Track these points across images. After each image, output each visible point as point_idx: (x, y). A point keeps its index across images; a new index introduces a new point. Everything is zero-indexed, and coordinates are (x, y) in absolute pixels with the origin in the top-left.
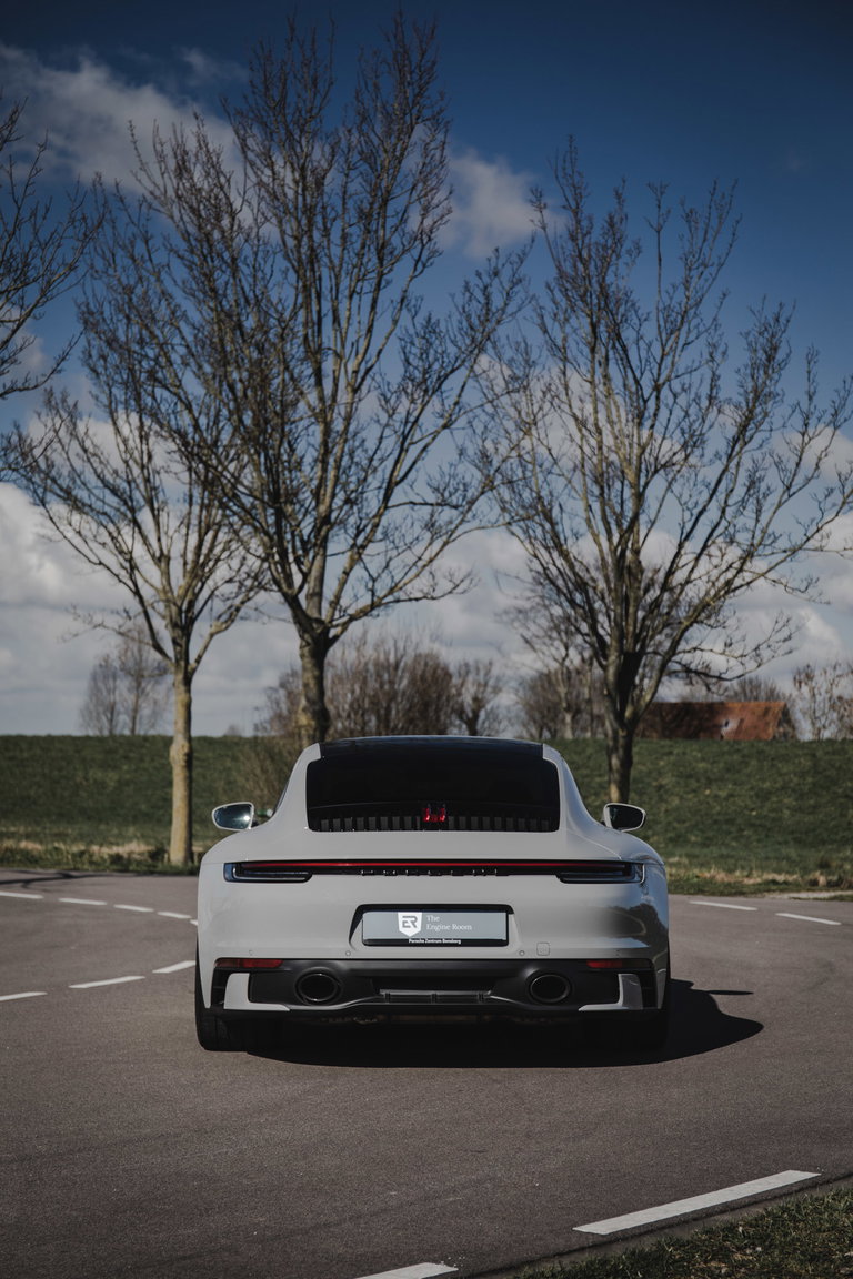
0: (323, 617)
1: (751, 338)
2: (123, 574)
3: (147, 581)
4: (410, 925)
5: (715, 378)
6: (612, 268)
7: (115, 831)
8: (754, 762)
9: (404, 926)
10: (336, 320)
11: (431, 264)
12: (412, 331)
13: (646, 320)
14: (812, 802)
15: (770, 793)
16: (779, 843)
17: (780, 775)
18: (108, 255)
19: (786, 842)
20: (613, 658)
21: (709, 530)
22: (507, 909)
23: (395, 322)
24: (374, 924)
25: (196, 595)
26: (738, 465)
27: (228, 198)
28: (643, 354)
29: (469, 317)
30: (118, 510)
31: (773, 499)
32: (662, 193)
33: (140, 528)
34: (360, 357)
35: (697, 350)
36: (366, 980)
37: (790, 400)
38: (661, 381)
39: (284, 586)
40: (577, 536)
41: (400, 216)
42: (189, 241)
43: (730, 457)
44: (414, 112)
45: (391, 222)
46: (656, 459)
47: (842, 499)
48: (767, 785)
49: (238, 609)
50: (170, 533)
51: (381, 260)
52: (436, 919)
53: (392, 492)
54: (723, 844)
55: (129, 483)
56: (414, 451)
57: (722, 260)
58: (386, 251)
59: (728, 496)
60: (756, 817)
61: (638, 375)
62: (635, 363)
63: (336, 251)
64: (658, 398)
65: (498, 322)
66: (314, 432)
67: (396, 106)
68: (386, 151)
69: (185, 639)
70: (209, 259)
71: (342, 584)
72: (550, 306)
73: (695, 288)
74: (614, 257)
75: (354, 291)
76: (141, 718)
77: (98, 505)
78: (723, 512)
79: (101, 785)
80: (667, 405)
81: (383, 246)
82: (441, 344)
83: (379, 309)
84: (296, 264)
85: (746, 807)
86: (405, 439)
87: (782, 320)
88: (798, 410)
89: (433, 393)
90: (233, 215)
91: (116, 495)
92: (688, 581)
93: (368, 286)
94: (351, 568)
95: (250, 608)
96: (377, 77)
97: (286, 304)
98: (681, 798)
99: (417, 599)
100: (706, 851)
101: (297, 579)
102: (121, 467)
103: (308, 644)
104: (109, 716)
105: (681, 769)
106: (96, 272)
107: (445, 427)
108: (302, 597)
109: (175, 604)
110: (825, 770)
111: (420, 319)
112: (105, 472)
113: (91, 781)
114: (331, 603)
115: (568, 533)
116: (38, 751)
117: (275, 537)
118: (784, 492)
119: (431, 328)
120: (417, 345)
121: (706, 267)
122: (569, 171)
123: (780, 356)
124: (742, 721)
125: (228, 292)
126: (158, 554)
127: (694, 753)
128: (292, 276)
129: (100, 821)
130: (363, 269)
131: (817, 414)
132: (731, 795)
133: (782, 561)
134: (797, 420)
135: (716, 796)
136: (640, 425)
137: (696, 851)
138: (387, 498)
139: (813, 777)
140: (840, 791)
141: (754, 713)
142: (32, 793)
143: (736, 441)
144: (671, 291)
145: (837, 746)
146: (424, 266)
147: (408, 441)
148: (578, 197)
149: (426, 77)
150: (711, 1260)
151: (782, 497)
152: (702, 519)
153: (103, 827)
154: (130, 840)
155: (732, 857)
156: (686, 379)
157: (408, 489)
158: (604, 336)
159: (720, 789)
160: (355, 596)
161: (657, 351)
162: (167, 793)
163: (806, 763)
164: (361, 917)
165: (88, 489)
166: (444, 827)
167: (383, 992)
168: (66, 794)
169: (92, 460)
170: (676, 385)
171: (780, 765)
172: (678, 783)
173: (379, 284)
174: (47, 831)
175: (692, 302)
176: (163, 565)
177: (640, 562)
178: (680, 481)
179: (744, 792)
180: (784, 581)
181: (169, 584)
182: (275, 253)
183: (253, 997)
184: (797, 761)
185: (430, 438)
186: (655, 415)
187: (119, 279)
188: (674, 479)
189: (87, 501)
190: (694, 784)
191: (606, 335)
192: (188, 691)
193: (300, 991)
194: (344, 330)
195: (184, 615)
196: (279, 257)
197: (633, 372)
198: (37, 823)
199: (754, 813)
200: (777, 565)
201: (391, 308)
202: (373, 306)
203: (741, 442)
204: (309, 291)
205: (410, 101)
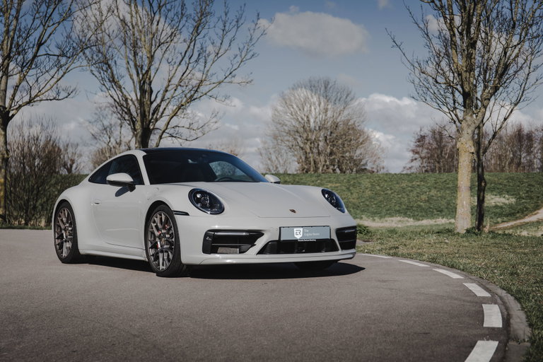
0: (6, 106)
5: (183, 5)
26: (194, 45)
31: (211, 58)
37: (217, 15)
38: (161, 4)
43: (190, 41)
46: (159, 40)
47: (241, 59)
53: (39, 49)
56: (49, 30)
59: (190, 59)
64: (160, 12)
71: (16, 90)
78: (188, 66)
80: (164, 15)
86: (45, 23)
88: (220, 20)
92: (173, 97)
94: (20, 83)
99: (51, 100)
114: (10, 99)
115: (119, 75)
131: (229, 22)
133: (214, 88)
136: (152, 24)
138: (36, 52)
143: (193, 34)
147: (47, 25)
151: (215, 58)
152: (178, 68)
157: (46, 48)
160: (22, 96)
178: (168, 52)
180: (215, 96)
185: (57, 25)
186: (159, 20)
203: (196, 34)
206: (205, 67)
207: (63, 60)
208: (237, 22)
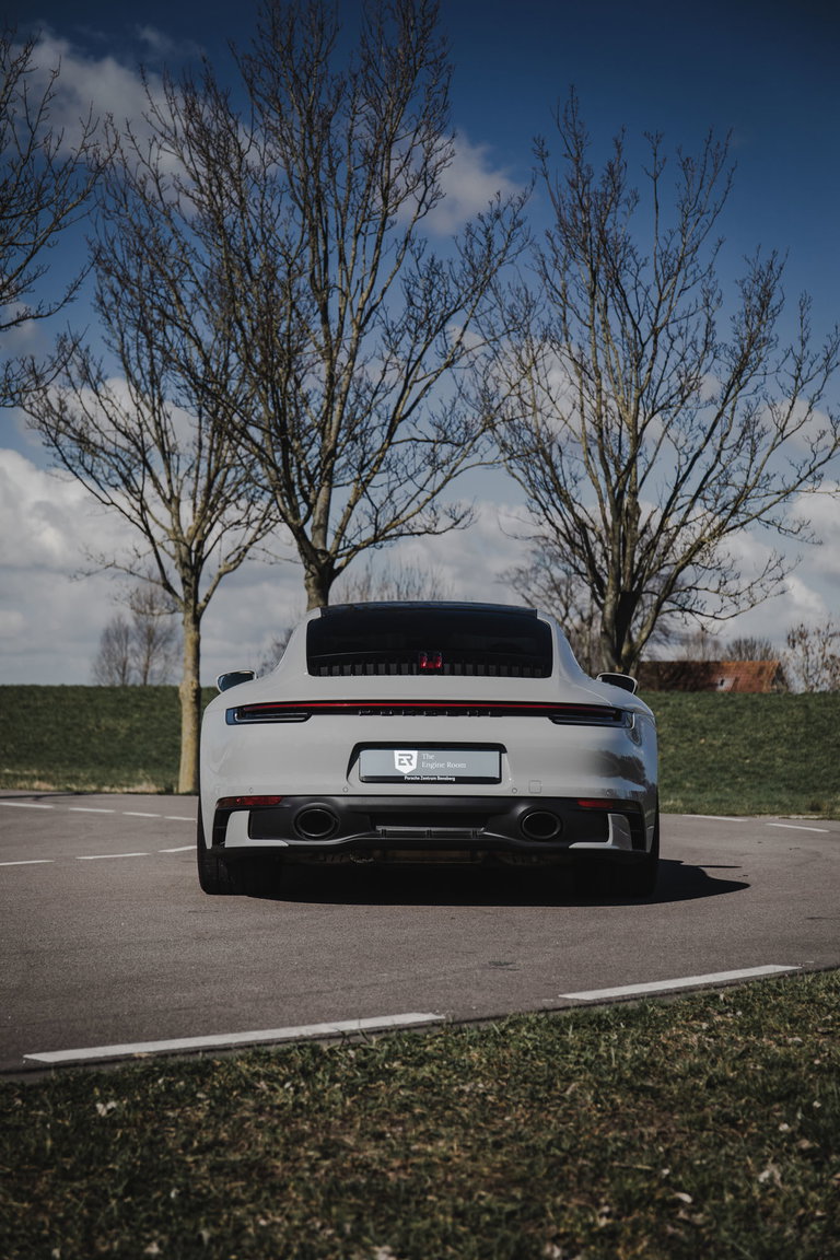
0: (328, 549)
1: (746, 286)
2: (134, 515)
3: (157, 522)
4: (405, 763)
5: (710, 324)
6: (611, 216)
7: (126, 775)
8: (748, 713)
9: (400, 764)
10: (342, 259)
11: (435, 206)
12: (416, 273)
13: (643, 265)
14: (804, 751)
15: (764, 742)
16: (772, 790)
17: (774, 725)
18: (120, 195)
19: (779, 789)
20: (610, 596)
21: (705, 472)
22: (500, 748)
23: (399, 262)
24: (371, 762)
25: (205, 537)
26: (733, 410)
27: (236, 139)
28: (642, 299)
29: (471, 258)
30: (128, 451)
31: (768, 439)
32: (658, 142)
33: (150, 469)
34: (365, 295)
35: (694, 296)
36: (364, 816)
37: (783, 345)
38: (659, 325)
39: (290, 519)
40: (576, 480)
41: (404, 159)
42: (198, 181)
43: (725, 402)
44: (418, 55)
45: (395, 165)
46: (654, 402)
47: (834, 442)
48: (760, 735)
49: (246, 550)
50: (181, 475)
51: (385, 199)
52: (431, 757)
53: (396, 429)
54: (717, 790)
55: (140, 425)
56: (417, 389)
57: (718, 207)
58: (391, 193)
59: (723, 440)
60: (750, 765)
61: (636, 320)
62: (633, 307)
63: (342, 193)
64: (655, 342)
65: (500, 262)
66: (319, 370)
67: (400, 51)
68: (390, 94)
69: (194, 578)
70: (218, 197)
71: (348, 516)
72: (549, 254)
73: (692, 234)
74: (613, 205)
75: (359, 231)
76: (152, 674)
77: (110, 447)
78: (719, 455)
79: (112, 733)
80: (664, 348)
81: (388, 187)
82: (444, 285)
83: (383, 248)
84: (302, 203)
85: (740, 756)
86: (408, 376)
87: (775, 268)
88: (791, 354)
89: (437, 331)
90: (241, 155)
91: (128, 437)
92: (684, 523)
93: (372, 227)
94: (356, 502)
95: (257, 548)
96: (381, 23)
97: (292, 242)
98: (677, 747)
99: (419, 534)
100: (700, 796)
101: (303, 509)
102: (133, 410)
103: (313, 575)
104: (121, 670)
105: (677, 719)
106: (109, 212)
107: (448, 365)
108: (307, 528)
109: (185, 544)
110: (817, 721)
111: (424, 261)
112: (118, 416)
113: (103, 728)
114: (336, 534)
115: (568, 477)
116: (51, 700)
117: (282, 470)
118: (778, 435)
119: (434, 269)
120: (421, 285)
121: (703, 214)
122: (570, 120)
123: (774, 302)
124: (737, 680)
125: (237, 230)
126: (168, 496)
127: (690, 704)
128: (298, 214)
129: (112, 766)
130: (368, 211)
131: (810, 359)
132: (725, 744)
133: (775, 503)
134: (791, 365)
135: (711, 745)
136: (638, 367)
137: (692, 796)
138: (391, 434)
139: (805, 727)
140: (831, 741)
141: (748, 672)
142: (45, 739)
143: (730, 386)
144: (669, 237)
145: (830, 699)
146: (428, 208)
147: (412, 379)
148: (579, 145)
149: (429, 22)
150: (692, 1019)
151: (775, 440)
152: (698, 461)
153: (114, 771)
154: (140, 782)
155: (726, 801)
156: (683, 323)
157: (411, 427)
158: (603, 283)
159: (714, 739)
160: (359, 527)
161: (654, 296)
162: (177, 741)
163: (799, 714)
164: (358, 755)
165: (100, 432)
166: (441, 672)
167: (380, 828)
168: (79, 741)
169: (104, 403)
170: (673, 329)
171: (773, 717)
172: (674, 732)
173: (383, 224)
174: (60, 775)
175: (688, 248)
176: (173, 506)
177: (637, 504)
178: (676, 425)
179: (737, 741)
180: (778, 522)
181: (179, 524)
182: (282, 192)
183: (253, 834)
184: (790, 712)
185: (433, 377)
186: (653, 359)
187: (130, 219)
188: (671, 422)
189: (99, 443)
190: (689, 734)
191: (605, 283)
192: (197, 629)
193: (299, 826)
194: (350, 269)
195: (193, 554)
196: (286, 196)
197: (631, 316)
198: (51, 768)
199: (748, 761)
200: (770, 506)
201: (395, 247)
202: (378, 246)
203: (736, 386)
204: (315, 229)
205: (414, 46)
206: (752, 460)
207: (444, 451)
208: (827, 359)
